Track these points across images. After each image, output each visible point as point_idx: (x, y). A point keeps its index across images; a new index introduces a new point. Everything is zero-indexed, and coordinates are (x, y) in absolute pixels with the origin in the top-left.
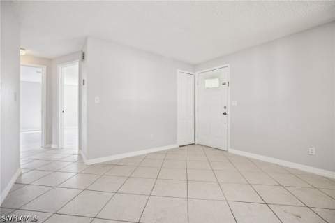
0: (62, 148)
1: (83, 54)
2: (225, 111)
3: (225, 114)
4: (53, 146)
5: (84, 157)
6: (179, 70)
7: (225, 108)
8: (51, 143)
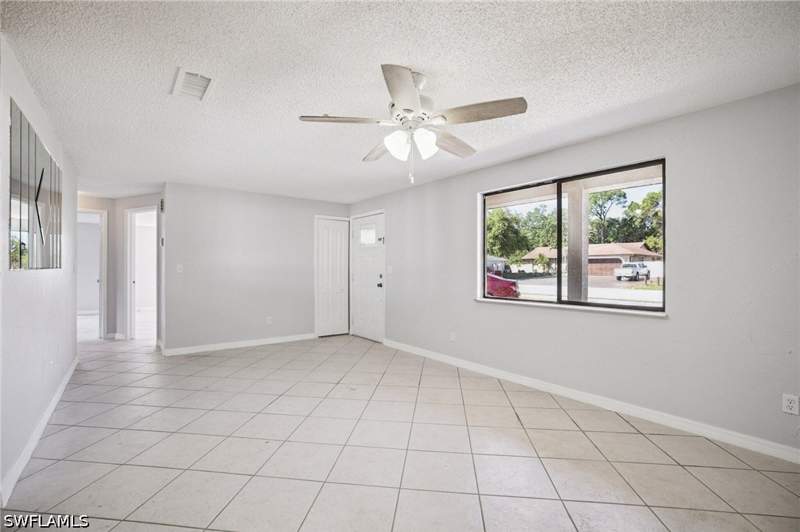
0: (132, 339)
1: (162, 202)
2: (380, 281)
3: (380, 285)
4: (118, 336)
5: (162, 347)
6: (317, 216)
7: (381, 276)
8: (115, 331)
